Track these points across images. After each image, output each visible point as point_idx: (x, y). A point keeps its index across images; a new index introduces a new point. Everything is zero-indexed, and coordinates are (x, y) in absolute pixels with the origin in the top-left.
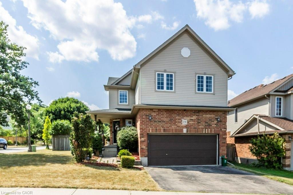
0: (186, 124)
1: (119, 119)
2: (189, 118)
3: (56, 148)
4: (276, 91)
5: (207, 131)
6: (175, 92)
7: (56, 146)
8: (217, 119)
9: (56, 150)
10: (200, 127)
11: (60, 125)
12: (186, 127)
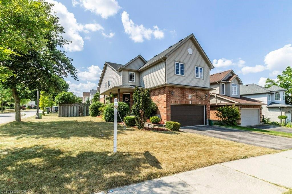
0: (191, 98)
1: (129, 93)
2: (192, 94)
3: (62, 115)
4: (223, 80)
5: (201, 103)
6: (185, 76)
7: (62, 113)
8: (206, 95)
9: (62, 116)
10: (198, 100)
11: (67, 96)
12: (191, 100)
